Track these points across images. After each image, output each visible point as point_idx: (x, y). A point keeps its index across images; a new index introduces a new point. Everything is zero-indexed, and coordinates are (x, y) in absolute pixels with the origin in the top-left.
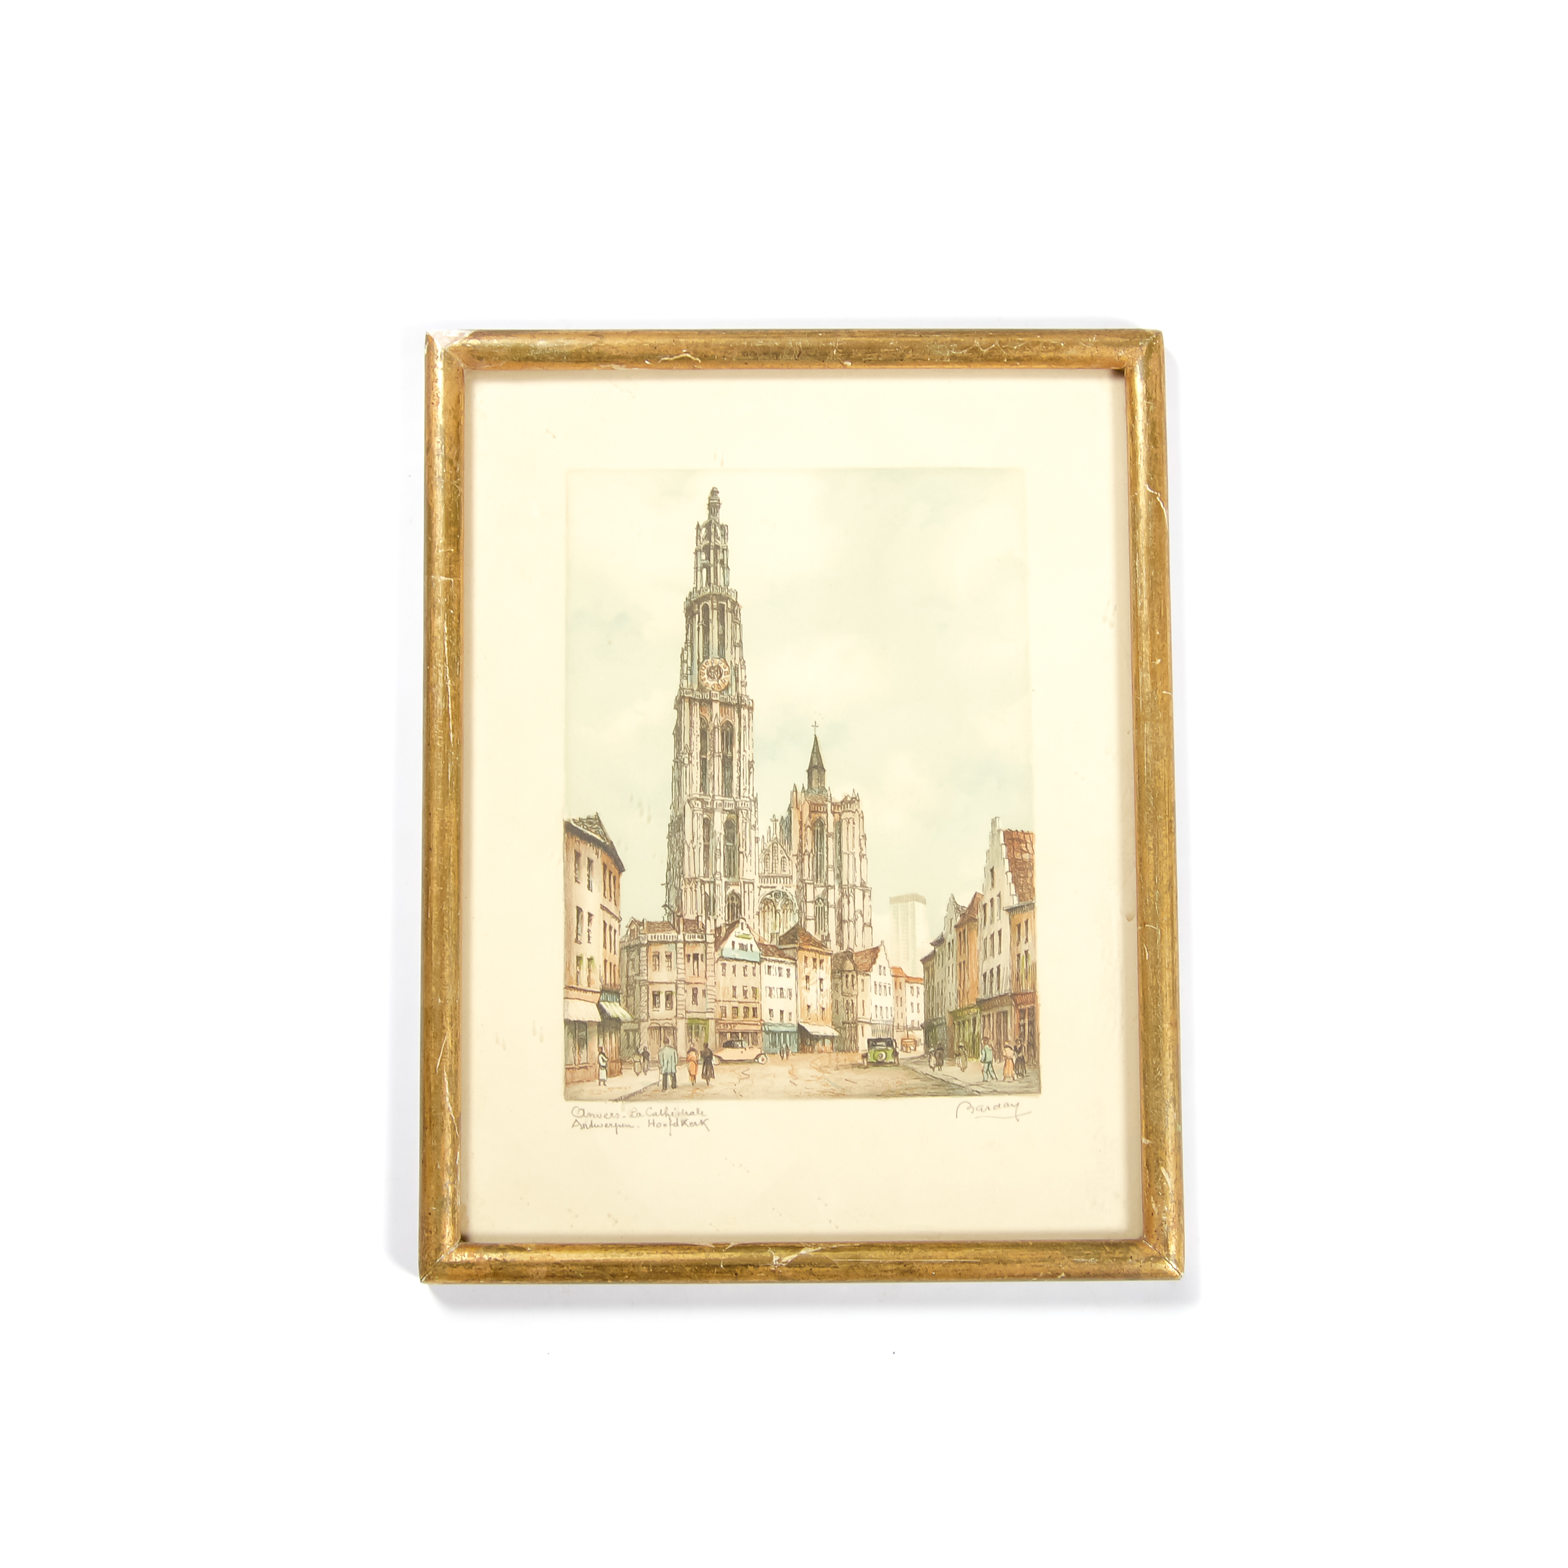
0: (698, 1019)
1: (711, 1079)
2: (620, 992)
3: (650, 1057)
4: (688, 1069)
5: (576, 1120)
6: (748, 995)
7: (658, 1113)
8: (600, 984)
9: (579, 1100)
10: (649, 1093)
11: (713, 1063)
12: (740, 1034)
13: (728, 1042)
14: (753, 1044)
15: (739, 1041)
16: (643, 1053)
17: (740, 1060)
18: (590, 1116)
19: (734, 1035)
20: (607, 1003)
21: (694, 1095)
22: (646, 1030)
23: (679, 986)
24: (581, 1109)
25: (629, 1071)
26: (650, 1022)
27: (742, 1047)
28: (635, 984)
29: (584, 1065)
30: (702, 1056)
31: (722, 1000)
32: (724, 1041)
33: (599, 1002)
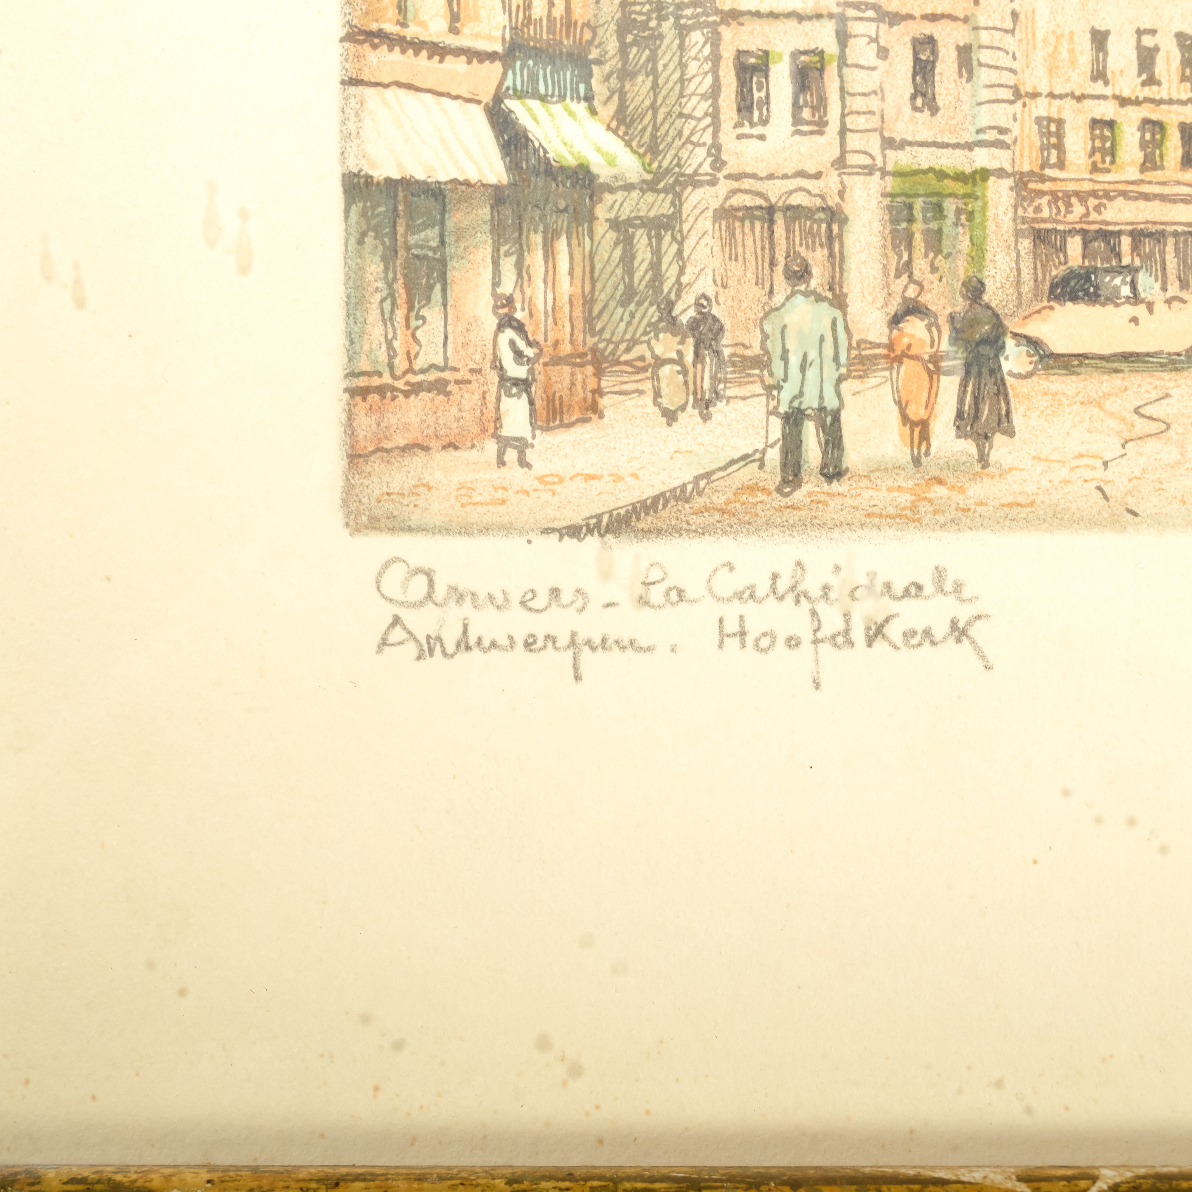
0: (941, 175)
1: (999, 439)
2: (594, 54)
3: (726, 340)
4: (896, 390)
5: (396, 621)
6: (1160, 69)
7: (763, 588)
8: (502, 19)
9: (410, 529)
10: (719, 500)
11: (1006, 366)
12: (1126, 242)
13: (1072, 275)
14: (1184, 284)
15: (1121, 270)
16: (694, 325)
17: (1127, 357)
18: (460, 598)
19: (1099, 245)
20: (535, 104)
21: (924, 508)
22: (706, 223)
23: (855, 28)
24: (418, 571)
25: (630, 402)
26: (724, 187)
27: (1135, 298)
28: (661, 18)
29: (432, 376)
30: (954, 340)
31: (1044, 89)
32: (1057, 272)
33: (498, 99)
